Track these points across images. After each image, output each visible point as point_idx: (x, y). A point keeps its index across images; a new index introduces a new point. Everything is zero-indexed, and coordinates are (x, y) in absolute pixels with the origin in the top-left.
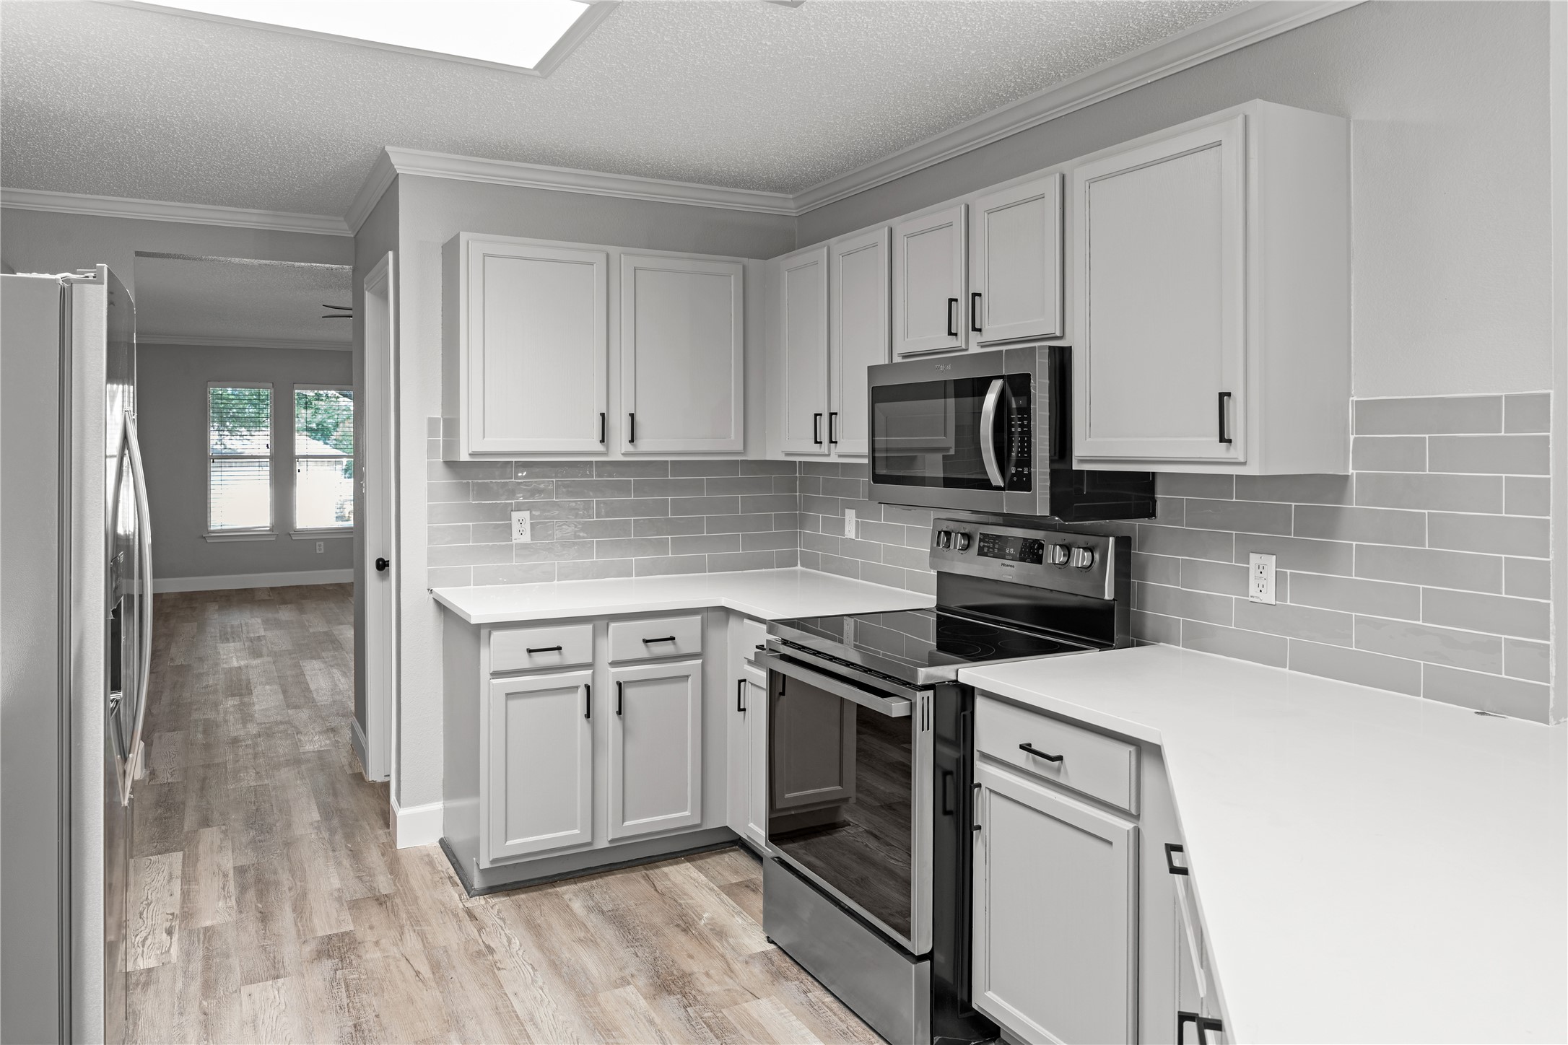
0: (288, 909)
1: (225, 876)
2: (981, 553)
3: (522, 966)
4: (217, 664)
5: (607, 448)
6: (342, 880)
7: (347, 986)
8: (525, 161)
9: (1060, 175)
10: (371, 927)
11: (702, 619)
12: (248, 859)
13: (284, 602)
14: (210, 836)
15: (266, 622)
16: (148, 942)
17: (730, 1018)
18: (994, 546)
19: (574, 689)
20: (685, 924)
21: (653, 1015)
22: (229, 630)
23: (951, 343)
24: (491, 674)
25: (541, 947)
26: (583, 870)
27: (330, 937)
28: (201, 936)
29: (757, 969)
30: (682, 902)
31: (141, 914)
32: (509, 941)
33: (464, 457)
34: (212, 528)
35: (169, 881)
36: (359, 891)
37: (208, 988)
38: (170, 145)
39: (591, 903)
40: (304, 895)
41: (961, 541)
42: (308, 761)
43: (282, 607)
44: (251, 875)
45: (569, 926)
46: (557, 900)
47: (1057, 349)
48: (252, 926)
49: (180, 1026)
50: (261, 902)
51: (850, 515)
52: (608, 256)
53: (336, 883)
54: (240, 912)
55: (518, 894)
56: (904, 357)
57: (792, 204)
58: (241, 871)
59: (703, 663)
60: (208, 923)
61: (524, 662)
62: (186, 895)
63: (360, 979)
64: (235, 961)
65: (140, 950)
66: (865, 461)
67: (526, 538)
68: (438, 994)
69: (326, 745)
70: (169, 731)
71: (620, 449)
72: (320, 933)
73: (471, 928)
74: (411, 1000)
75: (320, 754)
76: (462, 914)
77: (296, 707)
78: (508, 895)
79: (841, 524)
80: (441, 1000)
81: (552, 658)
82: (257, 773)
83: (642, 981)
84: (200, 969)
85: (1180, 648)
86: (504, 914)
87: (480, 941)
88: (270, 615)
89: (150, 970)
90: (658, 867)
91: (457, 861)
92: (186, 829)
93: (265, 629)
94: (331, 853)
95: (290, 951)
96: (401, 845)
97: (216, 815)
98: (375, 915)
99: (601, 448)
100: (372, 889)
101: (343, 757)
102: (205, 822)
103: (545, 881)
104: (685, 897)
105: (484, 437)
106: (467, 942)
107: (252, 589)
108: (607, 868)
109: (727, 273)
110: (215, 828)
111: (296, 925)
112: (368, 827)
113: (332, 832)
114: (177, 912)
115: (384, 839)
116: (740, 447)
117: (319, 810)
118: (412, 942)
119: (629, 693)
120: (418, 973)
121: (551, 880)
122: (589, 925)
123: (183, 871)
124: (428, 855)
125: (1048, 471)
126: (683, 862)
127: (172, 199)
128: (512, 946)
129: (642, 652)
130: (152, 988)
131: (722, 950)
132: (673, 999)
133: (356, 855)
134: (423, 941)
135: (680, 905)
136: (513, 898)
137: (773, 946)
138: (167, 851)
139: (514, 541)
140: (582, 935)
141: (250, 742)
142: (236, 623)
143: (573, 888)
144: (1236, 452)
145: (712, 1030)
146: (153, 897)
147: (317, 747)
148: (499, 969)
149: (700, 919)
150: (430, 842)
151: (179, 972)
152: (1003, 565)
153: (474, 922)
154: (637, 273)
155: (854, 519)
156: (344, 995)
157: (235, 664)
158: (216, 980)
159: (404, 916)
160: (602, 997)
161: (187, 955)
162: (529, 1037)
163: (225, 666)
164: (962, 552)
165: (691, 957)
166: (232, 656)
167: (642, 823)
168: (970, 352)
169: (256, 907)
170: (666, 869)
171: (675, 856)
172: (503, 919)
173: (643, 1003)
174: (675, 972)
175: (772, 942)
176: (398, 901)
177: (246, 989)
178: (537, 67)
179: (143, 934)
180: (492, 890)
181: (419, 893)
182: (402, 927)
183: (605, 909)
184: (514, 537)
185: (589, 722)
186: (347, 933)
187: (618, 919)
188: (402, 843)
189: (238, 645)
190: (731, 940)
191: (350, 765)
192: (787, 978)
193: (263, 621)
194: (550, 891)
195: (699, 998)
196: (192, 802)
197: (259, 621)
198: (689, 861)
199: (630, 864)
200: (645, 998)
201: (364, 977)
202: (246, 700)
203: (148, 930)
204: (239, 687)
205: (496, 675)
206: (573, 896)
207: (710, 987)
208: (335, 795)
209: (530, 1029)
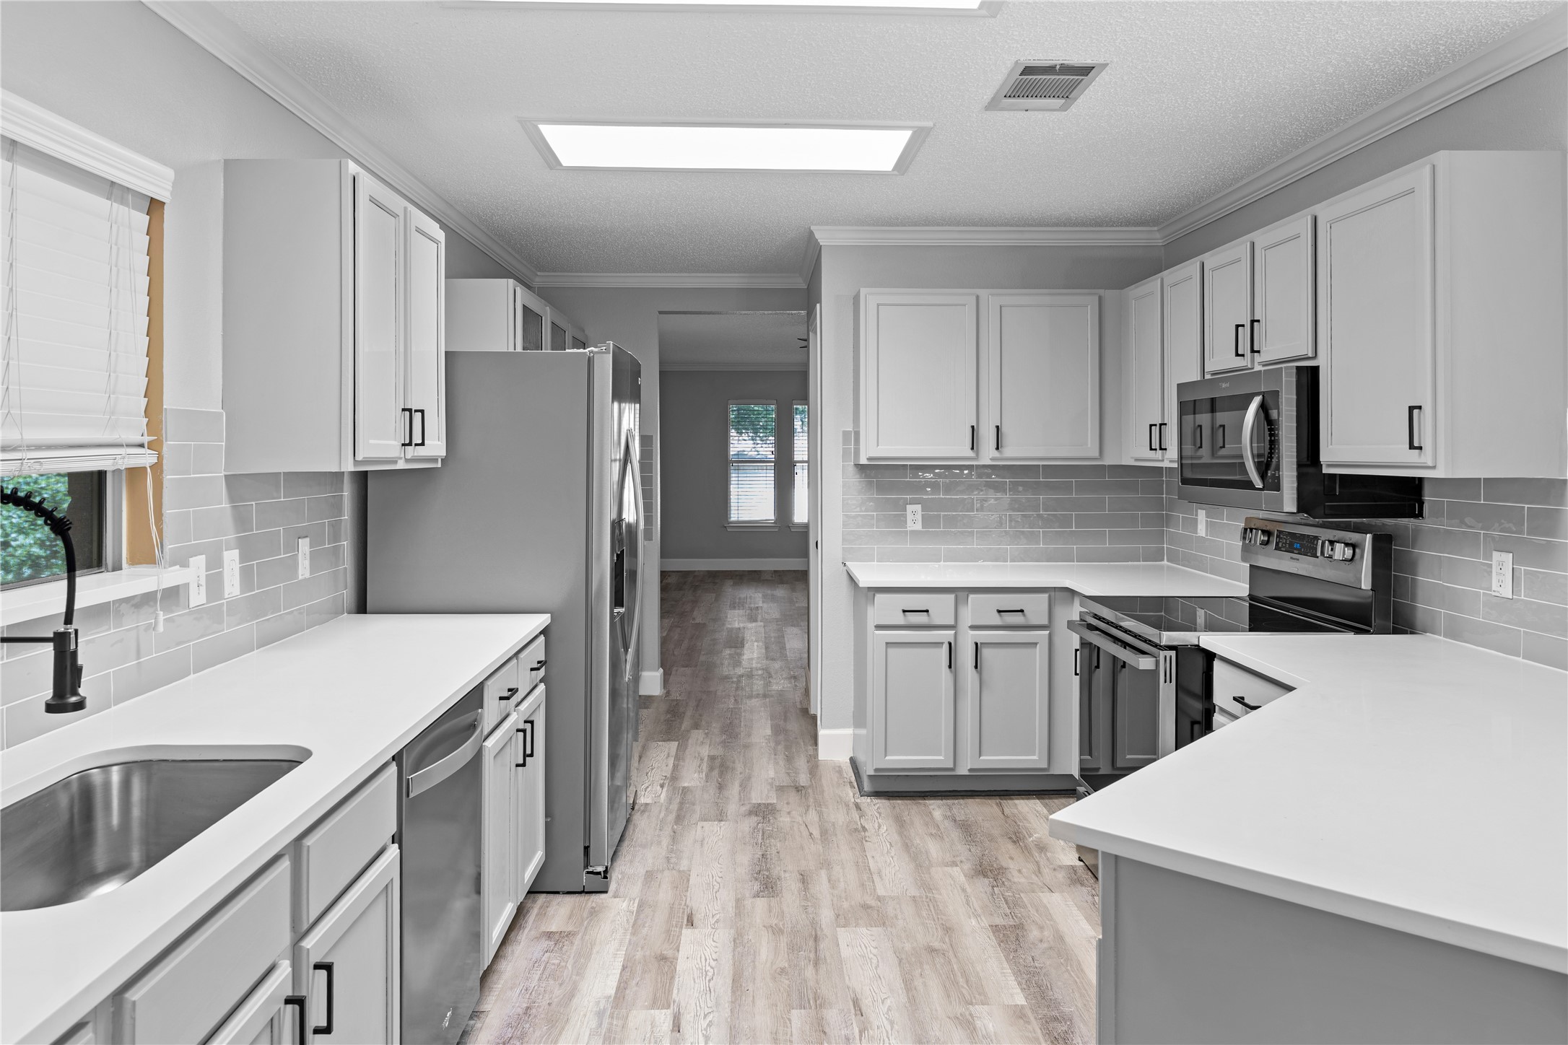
0: (737, 784)
1: (702, 760)
2: (1277, 548)
3: (884, 843)
4: (724, 625)
5: (977, 454)
6: (776, 773)
7: (763, 833)
8: (916, 225)
9: (1312, 217)
10: (788, 803)
11: (1050, 597)
12: (719, 751)
13: (782, 582)
14: (697, 735)
15: (765, 596)
16: (648, 790)
17: (1025, 899)
18: (1286, 541)
19: (940, 644)
20: (1017, 838)
21: (967, 886)
22: (737, 601)
23: (1239, 362)
24: (875, 626)
25: (901, 834)
26: (950, 791)
27: (759, 804)
28: (680, 791)
29: (1061, 875)
30: (1021, 824)
31: (647, 773)
32: (879, 827)
33: (863, 461)
34: (732, 519)
35: (667, 758)
36: (785, 781)
37: (679, 819)
38: (672, 240)
39: (949, 814)
40: (749, 778)
41: (1261, 537)
42: (772, 696)
43: (780, 585)
44: (717, 762)
45: (927, 824)
46: (923, 808)
47: (1309, 369)
48: (712, 790)
49: (659, 836)
50: (721, 778)
51: (1202, 515)
52: (978, 297)
53: (772, 774)
54: (707, 782)
55: (897, 800)
56: (1213, 374)
57: (1158, 235)
58: (712, 758)
59: (1050, 634)
60: (686, 785)
61: (900, 619)
62: (675, 767)
63: (772, 831)
64: (697, 808)
65: (643, 793)
66: (1175, 465)
67: (918, 527)
68: (821, 847)
69: (787, 687)
70: (683, 667)
71: (988, 455)
72: (754, 801)
73: (855, 815)
74: (802, 848)
75: (781, 694)
76: (852, 805)
77: (773, 659)
78: (889, 799)
79: (1195, 522)
80: (822, 851)
81: (921, 619)
82: (736, 700)
83: (967, 866)
84: (676, 809)
85: (1442, 638)
86: (882, 810)
87: (859, 823)
88: (769, 592)
89: (647, 804)
90: (1012, 799)
91: (858, 772)
92: (683, 728)
93: (763, 602)
94: (773, 756)
95: (732, 808)
96: (821, 757)
97: (703, 723)
98: (793, 797)
99: (971, 454)
100: (794, 781)
101: (797, 697)
102: (696, 726)
103: (919, 794)
104: (1025, 822)
105: (878, 445)
106: (850, 822)
107: (760, 571)
108: (970, 793)
109: (1085, 305)
110: (701, 731)
111: (740, 794)
112: (802, 744)
113: (777, 743)
114: (668, 776)
115: (811, 752)
116: (1096, 454)
117: (772, 728)
118: (813, 816)
119: (986, 653)
120: (811, 834)
121: (923, 795)
122: (942, 827)
123: (676, 754)
124: (840, 767)
125: (1295, 474)
126: (1034, 799)
127: (681, 272)
128: (881, 829)
129: (997, 620)
130: (647, 814)
131: (1038, 859)
132: (986, 881)
133: (789, 759)
134: (820, 817)
135: (1018, 826)
136: (891, 801)
137: (1082, 863)
138: (669, 740)
139: (908, 529)
140: (934, 832)
141: (735, 680)
142: (743, 596)
143: (939, 802)
144: (1426, 457)
145: (1007, 903)
146: (656, 765)
147: (780, 688)
148: (867, 841)
149: (1030, 837)
150: (843, 759)
151: (663, 808)
152: (1292, 558)
153: (859, 811)
154: (1003, 311)
155: (1205, 519)
156: (760, 837)
157: (736, 625)
158: (684, 817)
159: (811, 800)
160: (933, 870)
161: (670, 800)
162: (873, 882)
163: (729, 626)
164: (1263, 546)
165: (1012, 858)
166: (735, 620)
167: (995, 759)
168: (1255, 370)
169: (717, 780)
170: (1016, 801)
171: (1027, 793)
172: (880, 814)
173: (962, 878)
174: (995, 865)
175: (1082, 861)
176: (810, 791)
177: (700, 824)
178: (893, 170)
179: (647, 785)
180: (877, 794)
181: (826, 789)
182: (808, 806)
183: (958, 819)
184: (908, 525)
185: (951, 671)
186: (771, 804)
187: (966, 829)
188: (822, 756)
189: (741, 612)
190: (1048, 854)
191: (801, 702)
192: (1082, 885)
193: (763, 595)
194: (920, 801)
195: (1006, 883)
196: (689, 713)
197: (760, 595)
198: (1038, 799)
199: (989, 793)
200: (965, 876)
201: (775, 830)
202: (738, 651)
203: (649, 783)
204: (737, 642)
205: (879, 627)
206: (937, 809)
207: (1017, 878)
208: (785, 720)
209: (876, 878)
